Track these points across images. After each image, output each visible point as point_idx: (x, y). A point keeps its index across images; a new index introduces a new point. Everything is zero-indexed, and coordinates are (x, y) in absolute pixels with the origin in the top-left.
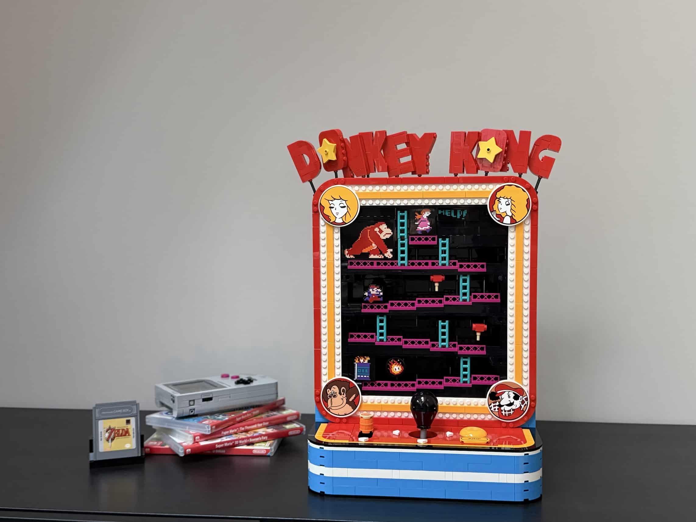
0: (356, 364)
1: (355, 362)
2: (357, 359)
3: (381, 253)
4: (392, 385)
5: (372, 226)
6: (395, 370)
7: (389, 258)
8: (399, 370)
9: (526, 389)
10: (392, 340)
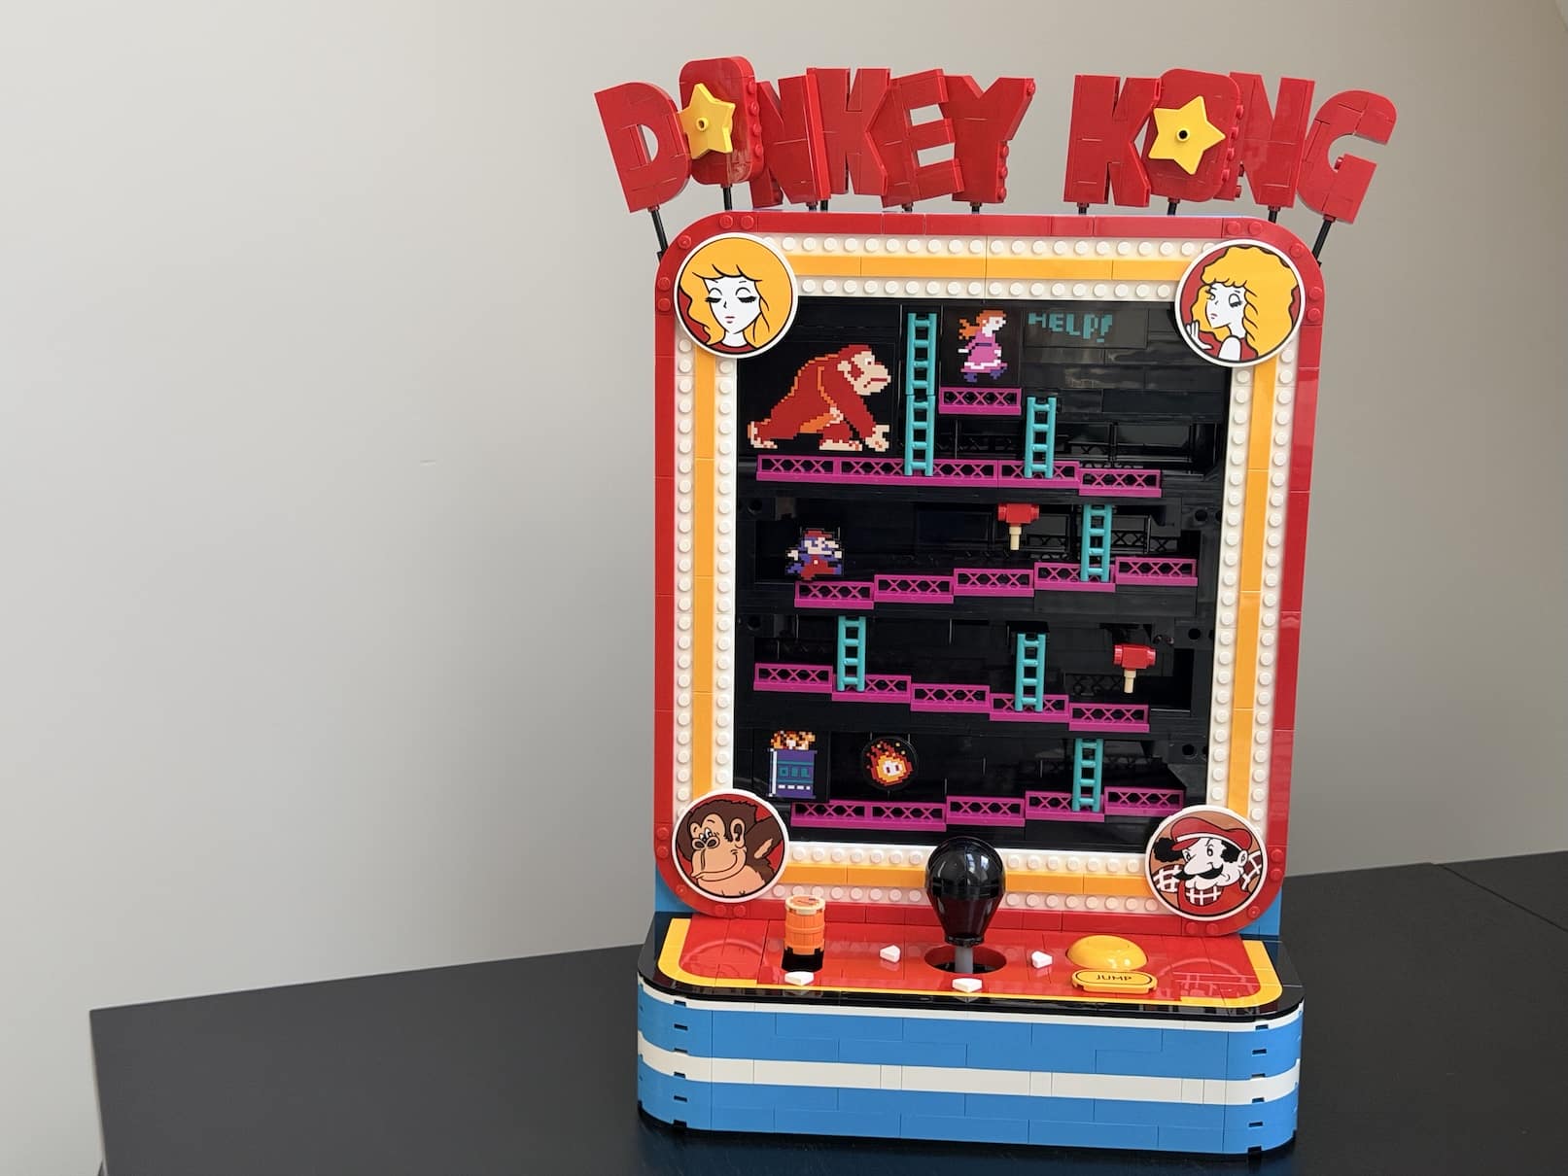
0: (775, 754)
1: (773, 747)
2: (779, 739)
3: (856, 436)
4: (878, 812)
5: (830, 355)
6: (885, 771)
7: (877, 449)
8: (898, 772)
9: (1259, 831)
10: (882, 685)
